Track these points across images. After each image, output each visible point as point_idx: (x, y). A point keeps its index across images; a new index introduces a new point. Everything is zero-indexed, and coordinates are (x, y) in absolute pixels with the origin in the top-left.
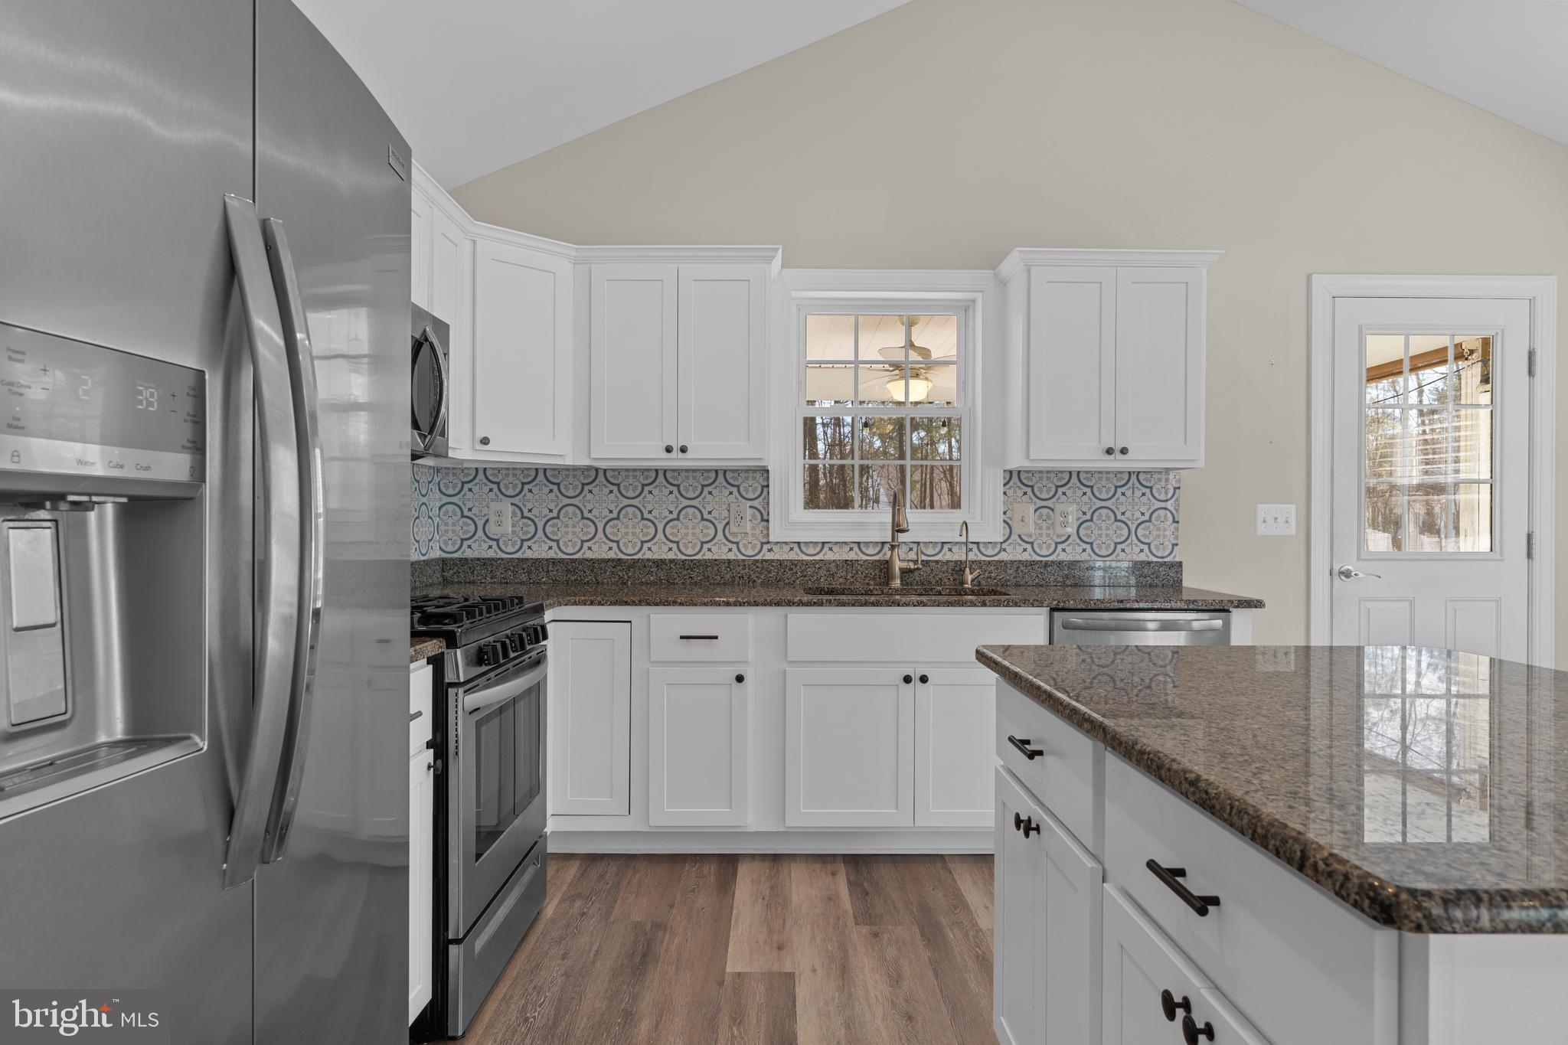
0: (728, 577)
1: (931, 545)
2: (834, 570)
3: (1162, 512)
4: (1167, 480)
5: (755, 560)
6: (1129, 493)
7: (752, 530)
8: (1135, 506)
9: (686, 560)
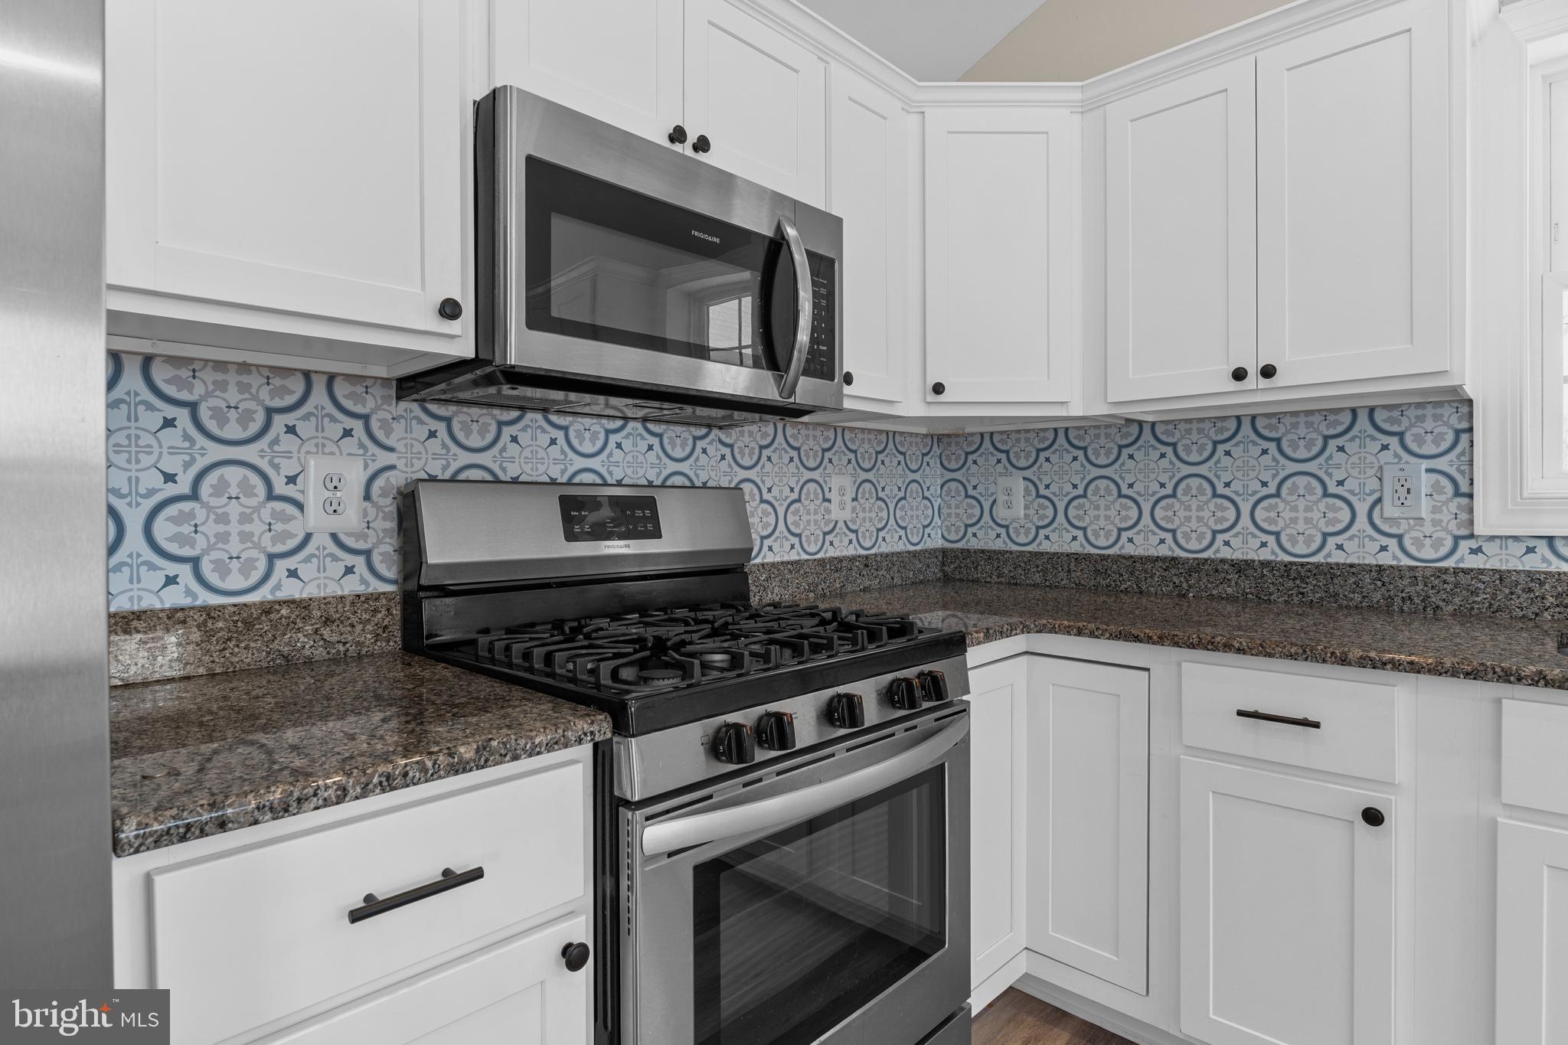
0: (1377, 596)
5: (1440, 570)
7: (1433, 512)
9: (1291, 563)
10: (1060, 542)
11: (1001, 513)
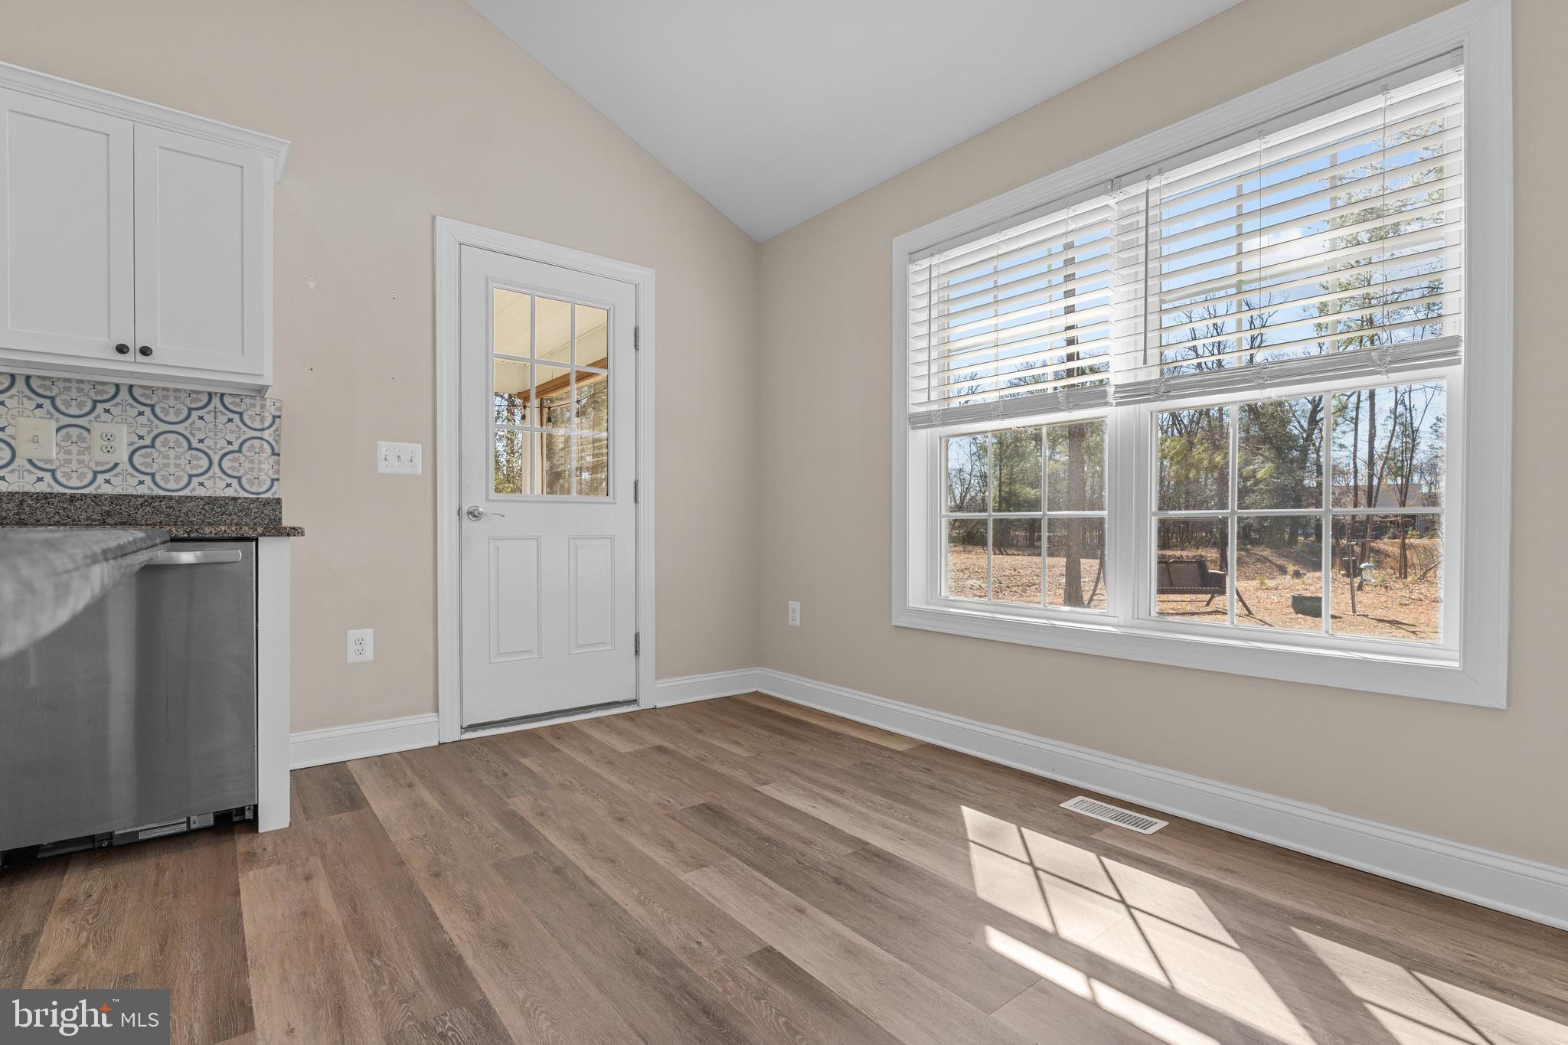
3: (257, 442)
6: (209, 418)
8: (218, 433)
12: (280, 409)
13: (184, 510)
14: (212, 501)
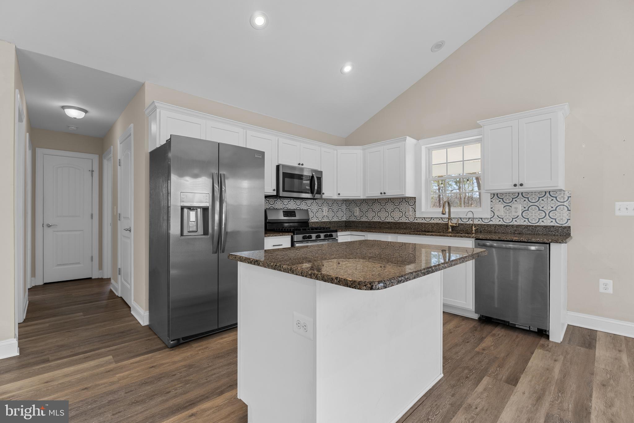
0: (405, 227)
1: (465, 219)
2: (433, 225)
3: (562, 207)
4: (564, 194)
5: (412, 222)
6: (545, 200)
7: (412, 214)
8: (548, 204)
9: (395, 222)
10: (364, 219)
11: (355, 214)
12: (570, 194)
13: (537, 230)
14: (545, 227)
